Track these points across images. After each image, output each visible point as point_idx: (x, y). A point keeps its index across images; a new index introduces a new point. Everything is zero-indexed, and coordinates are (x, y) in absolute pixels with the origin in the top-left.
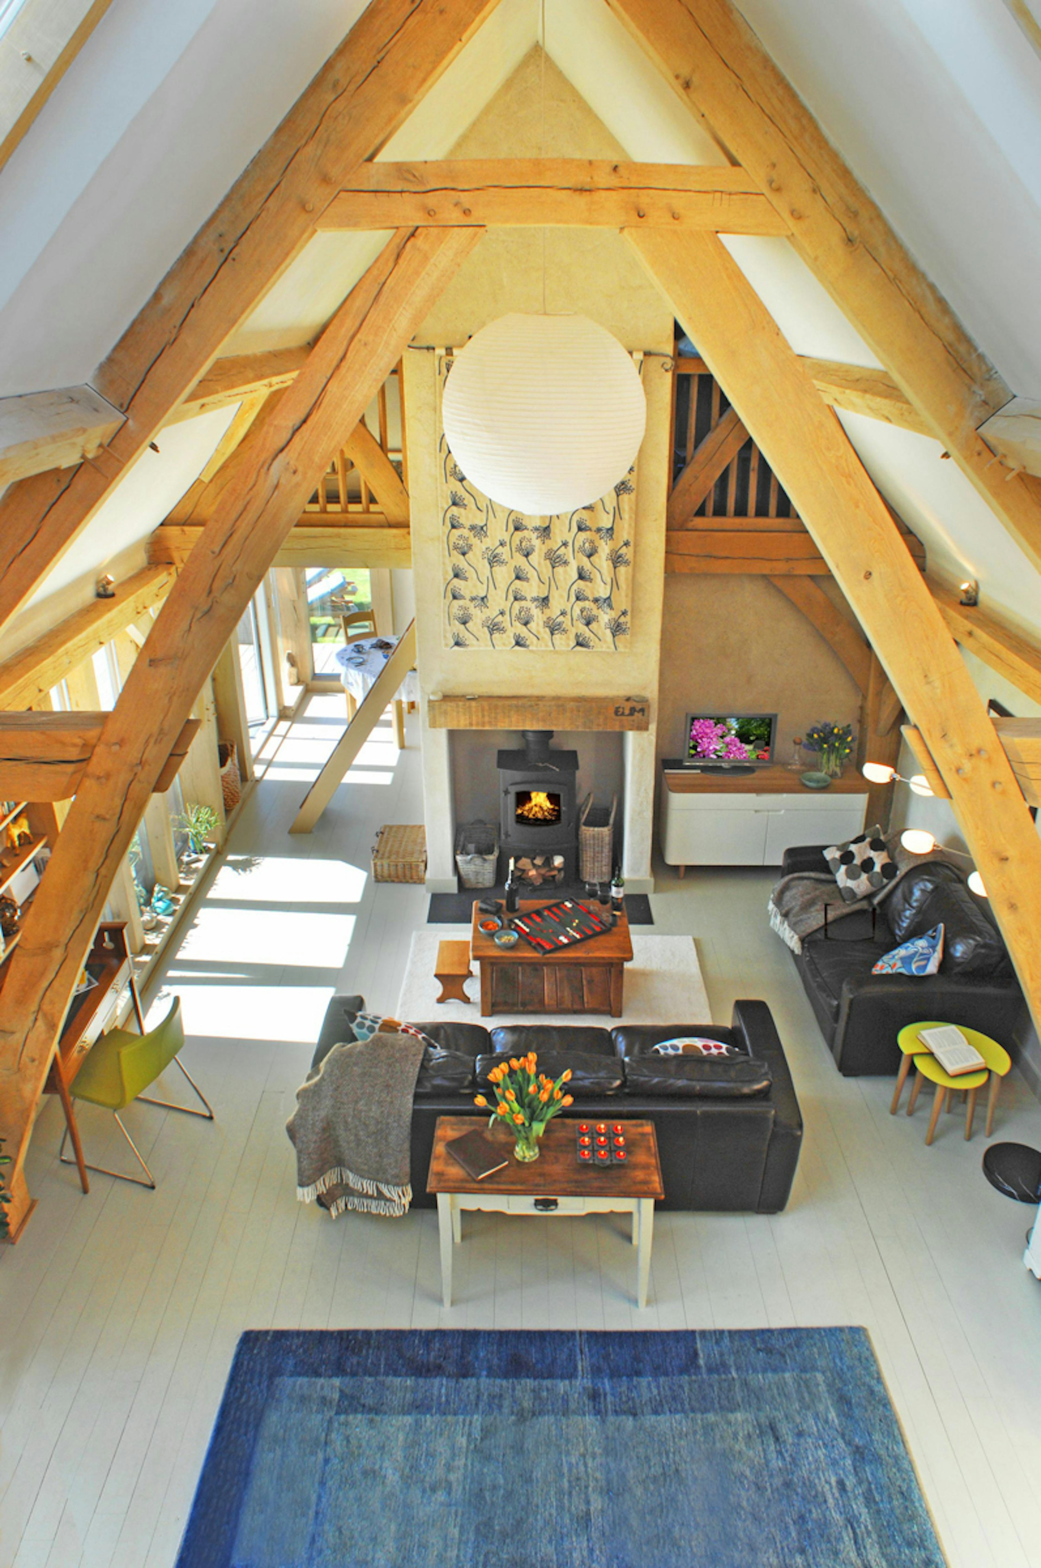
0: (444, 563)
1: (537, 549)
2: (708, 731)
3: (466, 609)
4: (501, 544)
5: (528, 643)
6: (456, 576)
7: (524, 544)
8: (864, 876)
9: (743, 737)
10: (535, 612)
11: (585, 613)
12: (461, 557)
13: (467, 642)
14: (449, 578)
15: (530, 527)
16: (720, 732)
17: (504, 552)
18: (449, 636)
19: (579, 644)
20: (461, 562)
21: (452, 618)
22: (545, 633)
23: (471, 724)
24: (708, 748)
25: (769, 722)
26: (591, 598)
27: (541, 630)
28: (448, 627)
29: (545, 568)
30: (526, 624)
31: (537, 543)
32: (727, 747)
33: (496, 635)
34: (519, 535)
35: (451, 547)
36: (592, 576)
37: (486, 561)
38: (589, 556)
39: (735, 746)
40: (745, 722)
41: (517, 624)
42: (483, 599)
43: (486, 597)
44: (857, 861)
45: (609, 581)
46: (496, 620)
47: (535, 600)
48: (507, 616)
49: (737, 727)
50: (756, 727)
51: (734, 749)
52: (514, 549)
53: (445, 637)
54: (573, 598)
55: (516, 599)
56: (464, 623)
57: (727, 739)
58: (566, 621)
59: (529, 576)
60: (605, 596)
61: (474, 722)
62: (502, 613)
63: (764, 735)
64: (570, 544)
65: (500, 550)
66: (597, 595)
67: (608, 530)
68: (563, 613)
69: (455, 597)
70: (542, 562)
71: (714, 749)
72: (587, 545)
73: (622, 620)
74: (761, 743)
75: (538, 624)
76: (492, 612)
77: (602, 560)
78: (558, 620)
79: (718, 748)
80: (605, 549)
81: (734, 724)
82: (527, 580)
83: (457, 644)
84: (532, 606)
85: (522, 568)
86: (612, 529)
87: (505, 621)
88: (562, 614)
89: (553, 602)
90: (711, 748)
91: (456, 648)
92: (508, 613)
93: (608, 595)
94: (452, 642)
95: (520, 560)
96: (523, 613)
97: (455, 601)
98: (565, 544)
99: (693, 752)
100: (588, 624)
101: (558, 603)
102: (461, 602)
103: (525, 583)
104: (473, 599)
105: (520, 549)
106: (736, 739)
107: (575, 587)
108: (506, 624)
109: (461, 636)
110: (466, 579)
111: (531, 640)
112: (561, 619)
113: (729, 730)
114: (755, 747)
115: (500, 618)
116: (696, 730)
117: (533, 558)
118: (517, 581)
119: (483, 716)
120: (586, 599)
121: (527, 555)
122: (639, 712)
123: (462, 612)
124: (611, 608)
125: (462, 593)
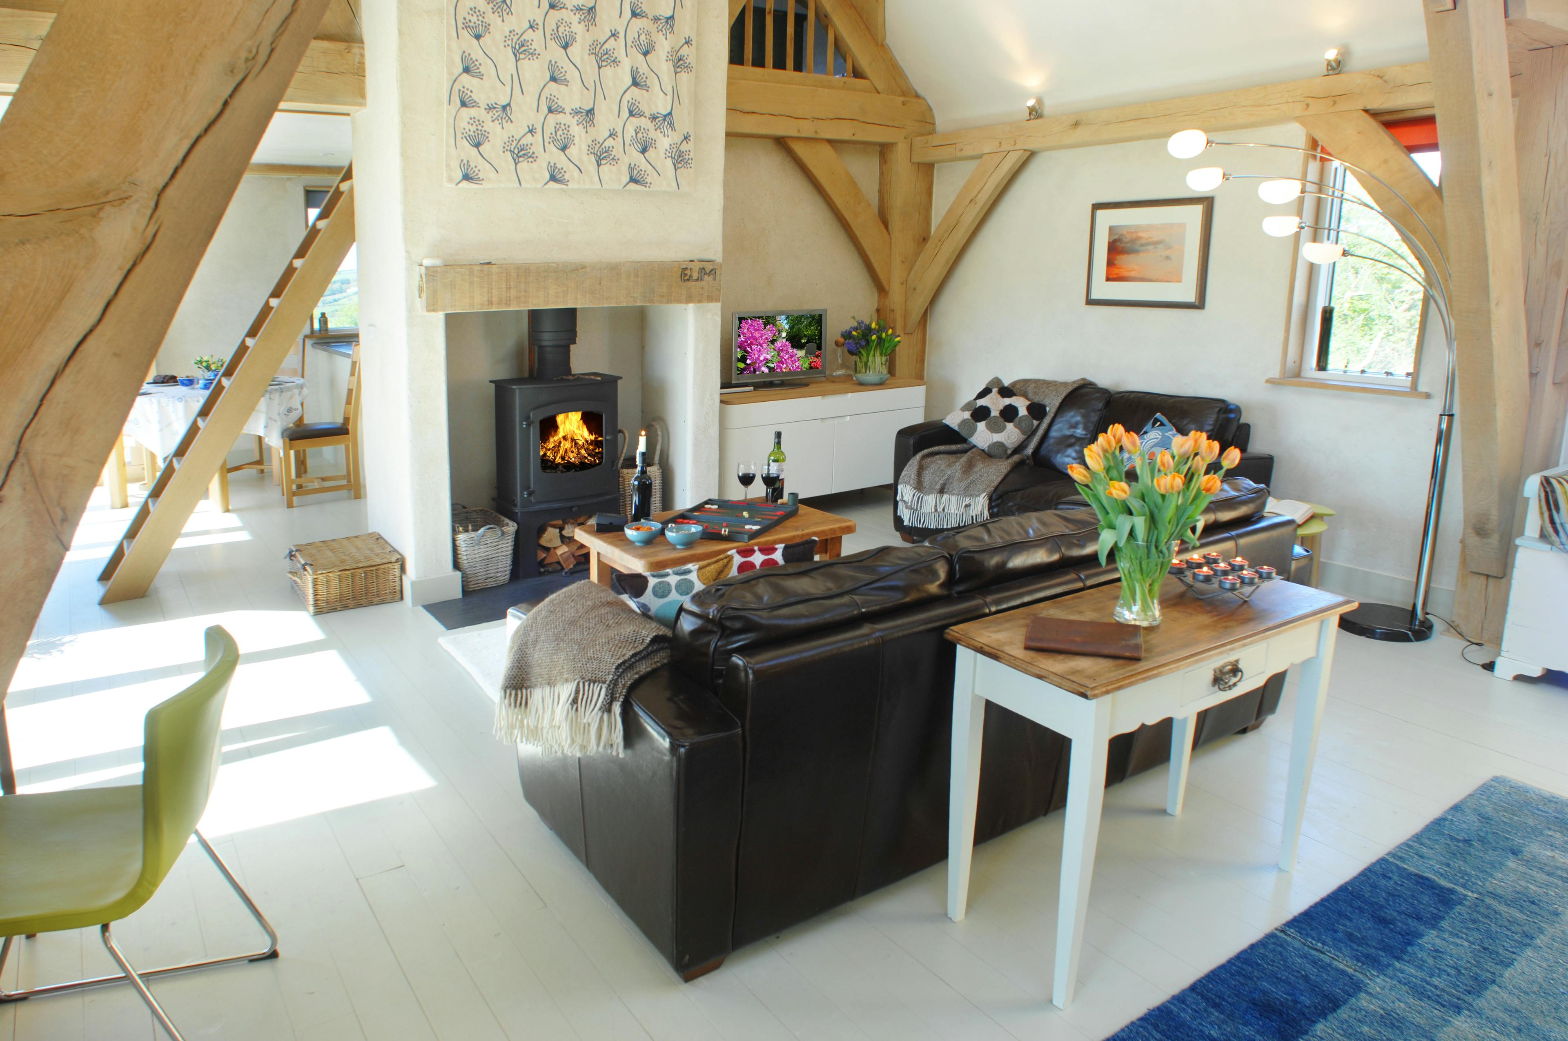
0: (449, 48)
1: (579, 38)
2: (757, 335)
3: (480, 123)
4: (531, 27)
5: (567, 177)
6: (466, 70)
7: (561, 30)
8: (1010, 426)
9: (795, 340)
10: (577, 130)
11: (640, 135)
12: (475, 41)
13: (481, 176)
14: (457, 74)
15: (570, 7)
16: (770, 336)
17: (535, 39)
18: (455, 164)
19: (633, 180)
20: (475, 50)
21: (459, 136)
22: (589, 163)
23: (490, 303)
24: (758, 358)
25: (818, 320)
26: (647, 114)
27: (585, 158)
28: (453, 151)
29: (589, 65)
30: (564, 149)
31: (578, 29)
32: (779, 355)
33: (524, 165)
34: (554, 15)
35: (460, 25)
36: (648, 83)
37: (509, 49)
38: (645, 54)
39: (787, 352)
40: (795, 320)
41: (552, 148)
42: (504, 108)
43: (509, 105)
44: (995, 413)
45: (669, 90)
46: (522, 142)
47: (576, 112)
48: (538, 136)
49: (787, 327)
50: (806, 326)
51: (786, 357)
52: (548, 37)
53: (448, 166)
54: (625, 113)
55: (550, 111)
56: (477, 145)
57: (778, 344)
58: (615, 144)
59: (568, 77)
60: (664, 112)
61: (495, 299)
62: (531, 131)
63: (815, 335)
64: (622, 35)
65: (529, 35)
66: (654, 111)
67: (668, 19)
68: (612, 135)
69: (464, 104)
70: (586, 57)
71: (766, 359)
72: (643, 37)
73: (684, 147)
74: (813, 346)
75: (580, 149)
76: (517, 129)
77: (661, 61)
78: (606, 144)
79: (768, 357)
80: (664, 45)
81: (784, 324)
82: (565, 82)
83: (467, 177)
84: (572, 121)
85: (560, 64)
86: (672, 17)
87: (535, 142)
88: (610, 136)
89: (599, 117)
90: (762, 358)
91: (465, 184)
92: (539, 131)
93: (669, 110)
94: (460, 176)
95: (556, 53)
96: (560, 132)
97: (464, 109)
98: (614, 35)
99: (742, 365)
100: (644, 151)
101: (606, 119)
102: (473, 112)
103: (563, 88)
104: (490, 108)
105: (556, 37)
106: (787, 343)
107: (627, 97)
108: (538, 149)
109: (472, 165)
110: (480, 76)
111: (571, 173)
112: (610, 142)
113: (780, 332)
114: (806, 354)
115: (528, 139)
116: (744, 334)
117: (575, 50)
118: (552, 84)
119: (508, 288)
120: (641, 115)
121: (565, 47)
122: (709, 274)
123: (473, 128)
124: (673, 129)
125: (474, 97)
